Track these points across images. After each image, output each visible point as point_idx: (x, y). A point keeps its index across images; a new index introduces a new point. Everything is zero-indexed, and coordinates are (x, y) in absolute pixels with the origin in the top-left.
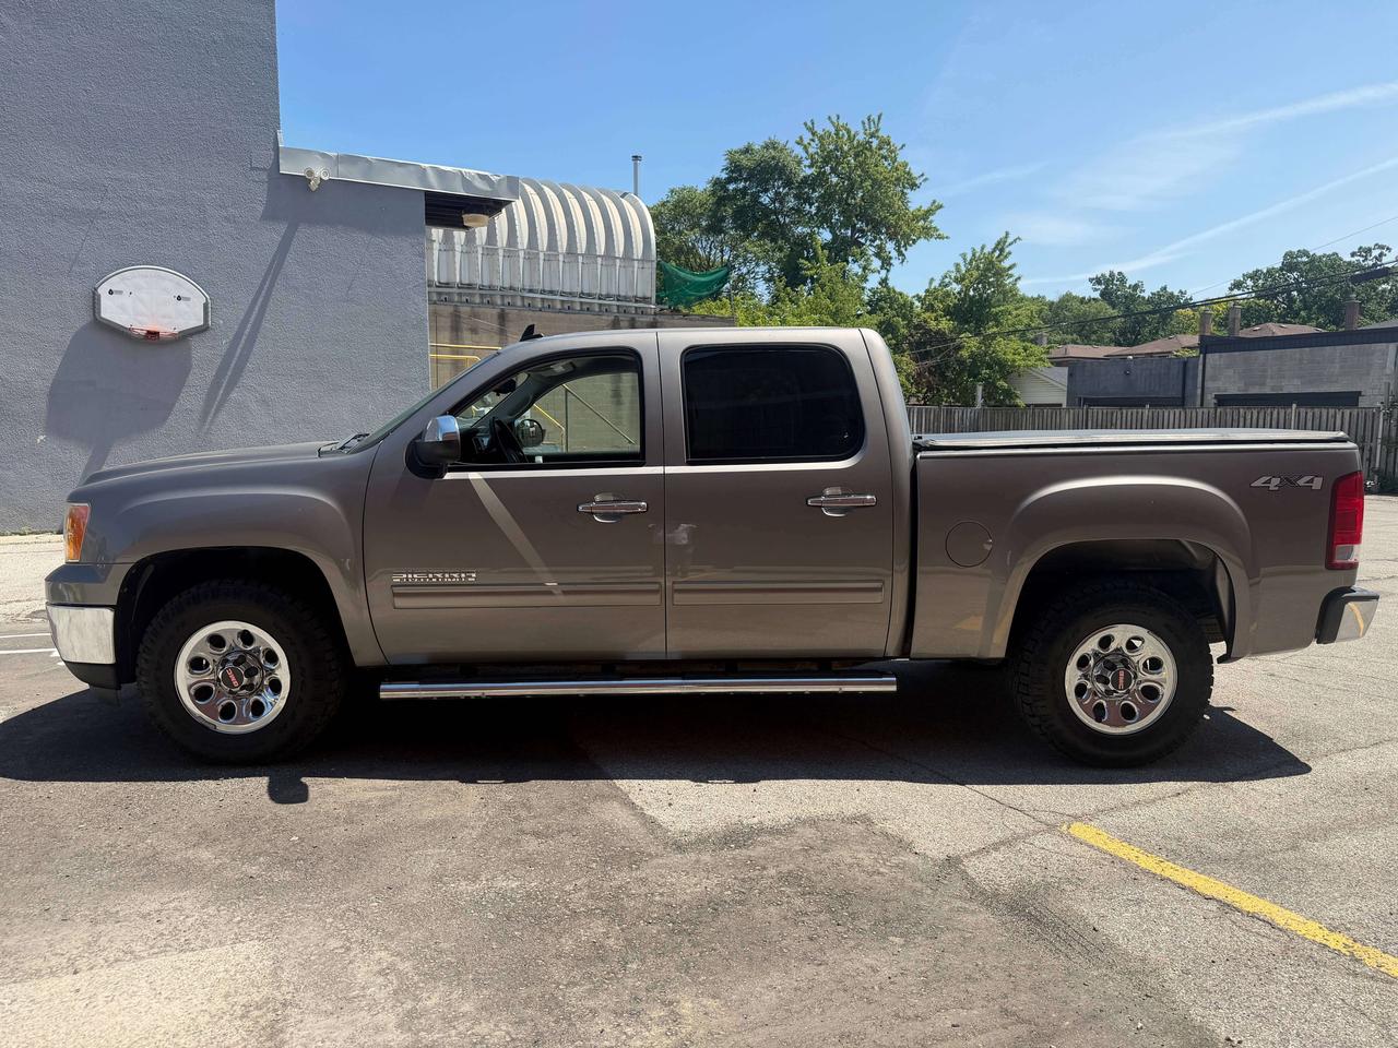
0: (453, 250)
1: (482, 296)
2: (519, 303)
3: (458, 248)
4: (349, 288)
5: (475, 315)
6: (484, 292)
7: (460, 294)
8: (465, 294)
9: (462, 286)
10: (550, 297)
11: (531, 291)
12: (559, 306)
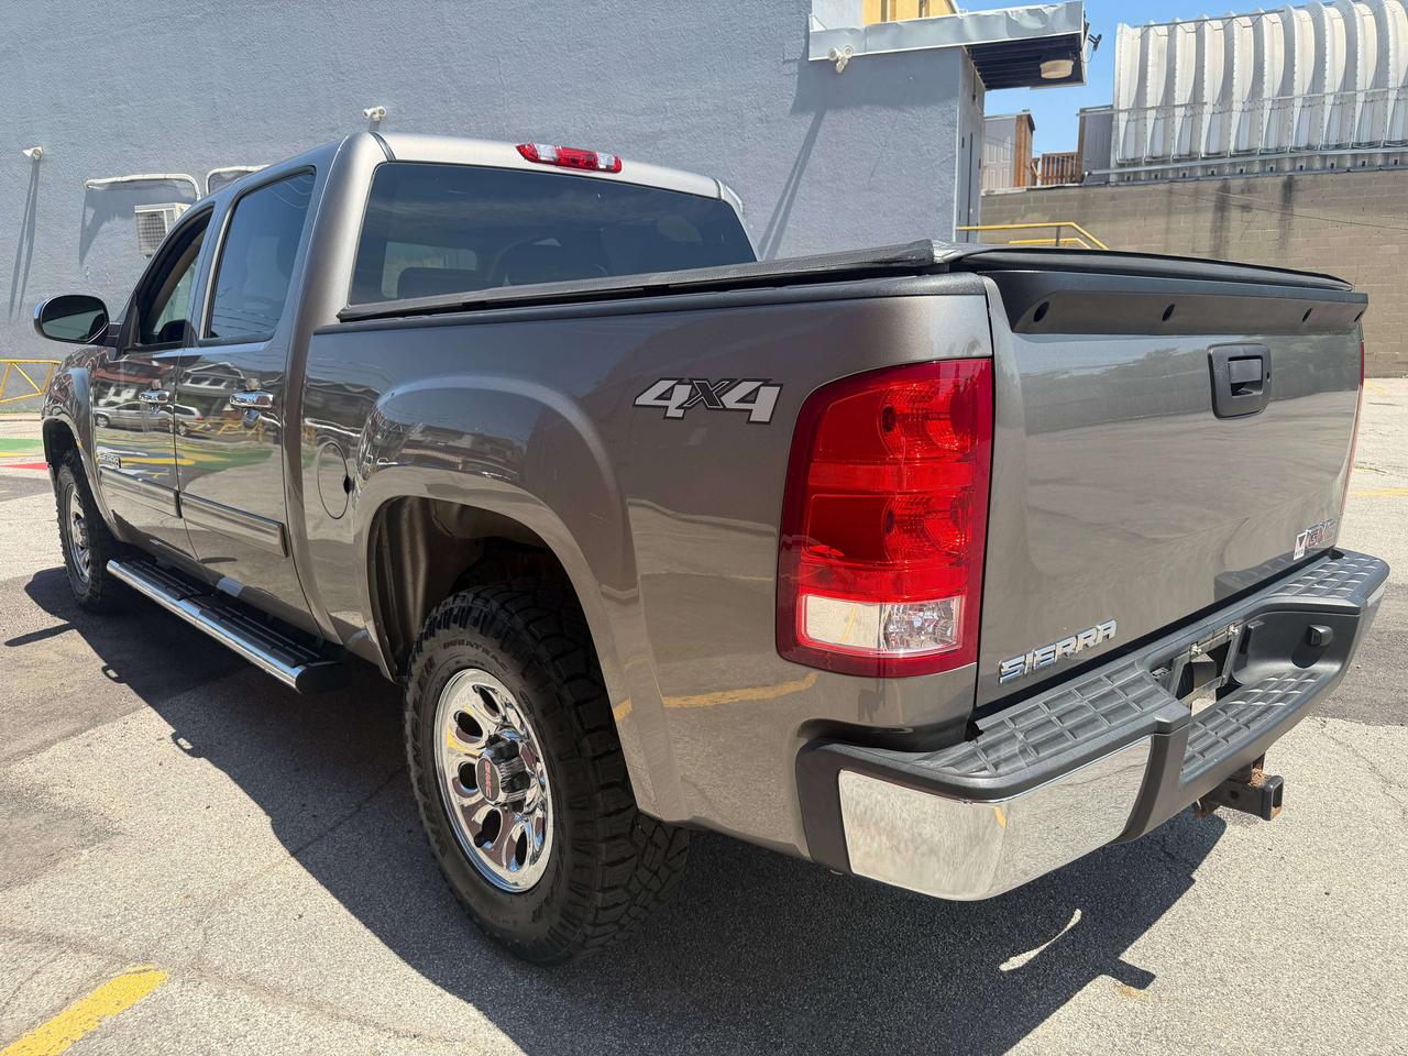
0: (1230, 110)
1: (1264, 162)
2: (1317, 165)
3: (1237, 107)
4: (872, 175)
5: (1249, 189)
6: (1267, 157)
7: (1233, 165)
8: (1239, 164)
9: (1238, 153)
10: (1368, 151)
11: (1338, 147)
12: (1379, 161)
